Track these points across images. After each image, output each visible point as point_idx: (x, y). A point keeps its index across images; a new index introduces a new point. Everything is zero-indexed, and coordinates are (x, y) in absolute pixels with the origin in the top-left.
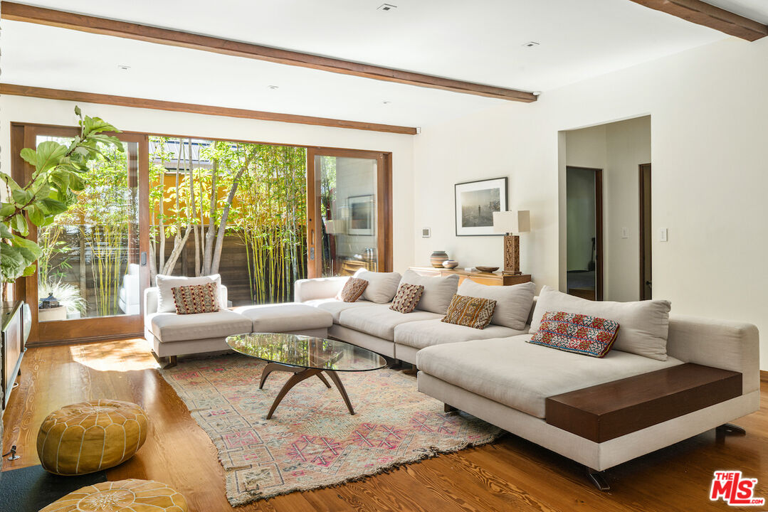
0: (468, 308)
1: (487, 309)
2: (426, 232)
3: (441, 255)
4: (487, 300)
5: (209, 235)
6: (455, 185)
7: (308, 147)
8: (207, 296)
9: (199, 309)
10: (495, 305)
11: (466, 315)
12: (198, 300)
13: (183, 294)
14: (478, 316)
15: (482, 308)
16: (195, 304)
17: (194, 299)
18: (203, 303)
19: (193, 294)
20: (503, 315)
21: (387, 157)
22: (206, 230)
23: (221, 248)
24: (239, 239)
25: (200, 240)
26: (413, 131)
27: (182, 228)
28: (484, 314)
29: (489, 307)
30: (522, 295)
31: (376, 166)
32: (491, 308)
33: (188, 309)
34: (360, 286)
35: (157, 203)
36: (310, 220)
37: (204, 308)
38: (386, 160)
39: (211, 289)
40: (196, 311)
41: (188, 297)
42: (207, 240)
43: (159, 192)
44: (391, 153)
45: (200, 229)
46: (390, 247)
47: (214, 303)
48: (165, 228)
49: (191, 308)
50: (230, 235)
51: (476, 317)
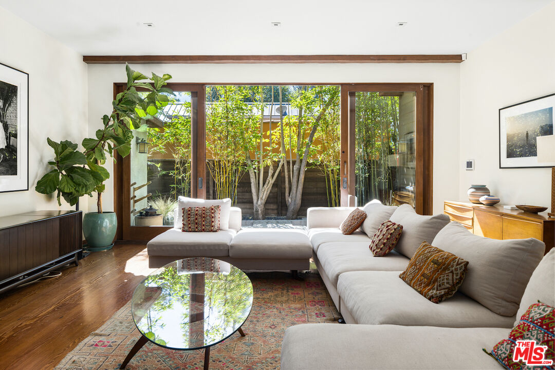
0: (428, 264)
1: (452, 272)
2: (469, 165)
3: (482, 189)
4: (456, 258)
5: (296, 167)
6: (500, 110)
7: (342, 84)
8: (208, 217)
9: (200, 228)
10: (465, 269)
11: (423, 275)
12: (200, 220)
13: (189, 214)
14: (436, 280)
15: (445, 269)
16: (196, 223)
17: (196, 219)
18: (204, 223)
19: (197, 214)
20: (478, 286)
21: (429, 87)
22: (294, 163)
23: (303, 177)
24: (319, 171)
25: (289, 171)
26: (457, 58)
27: (275, 162)
28: (447, 279)
29: (456, 270)
30: (513, 258)
31: (415, 98)
32: (459, 271)
33: (190, 228)
34: (358, 218)
35: (259, 143)
36: (343, 152)
37: (204, 228)
38: (426, 91)
39: (213, 211)
40: (196, 230)
41: (192, 217)
42: (295, 171)
43: (260, 135)
44: (433, 83)
45: (288, 163)
46: (431, 179)
47: (213, 224)
48: (263, 161)
49: (193, 227)
50: (313, 167)
51: (434, 282)
